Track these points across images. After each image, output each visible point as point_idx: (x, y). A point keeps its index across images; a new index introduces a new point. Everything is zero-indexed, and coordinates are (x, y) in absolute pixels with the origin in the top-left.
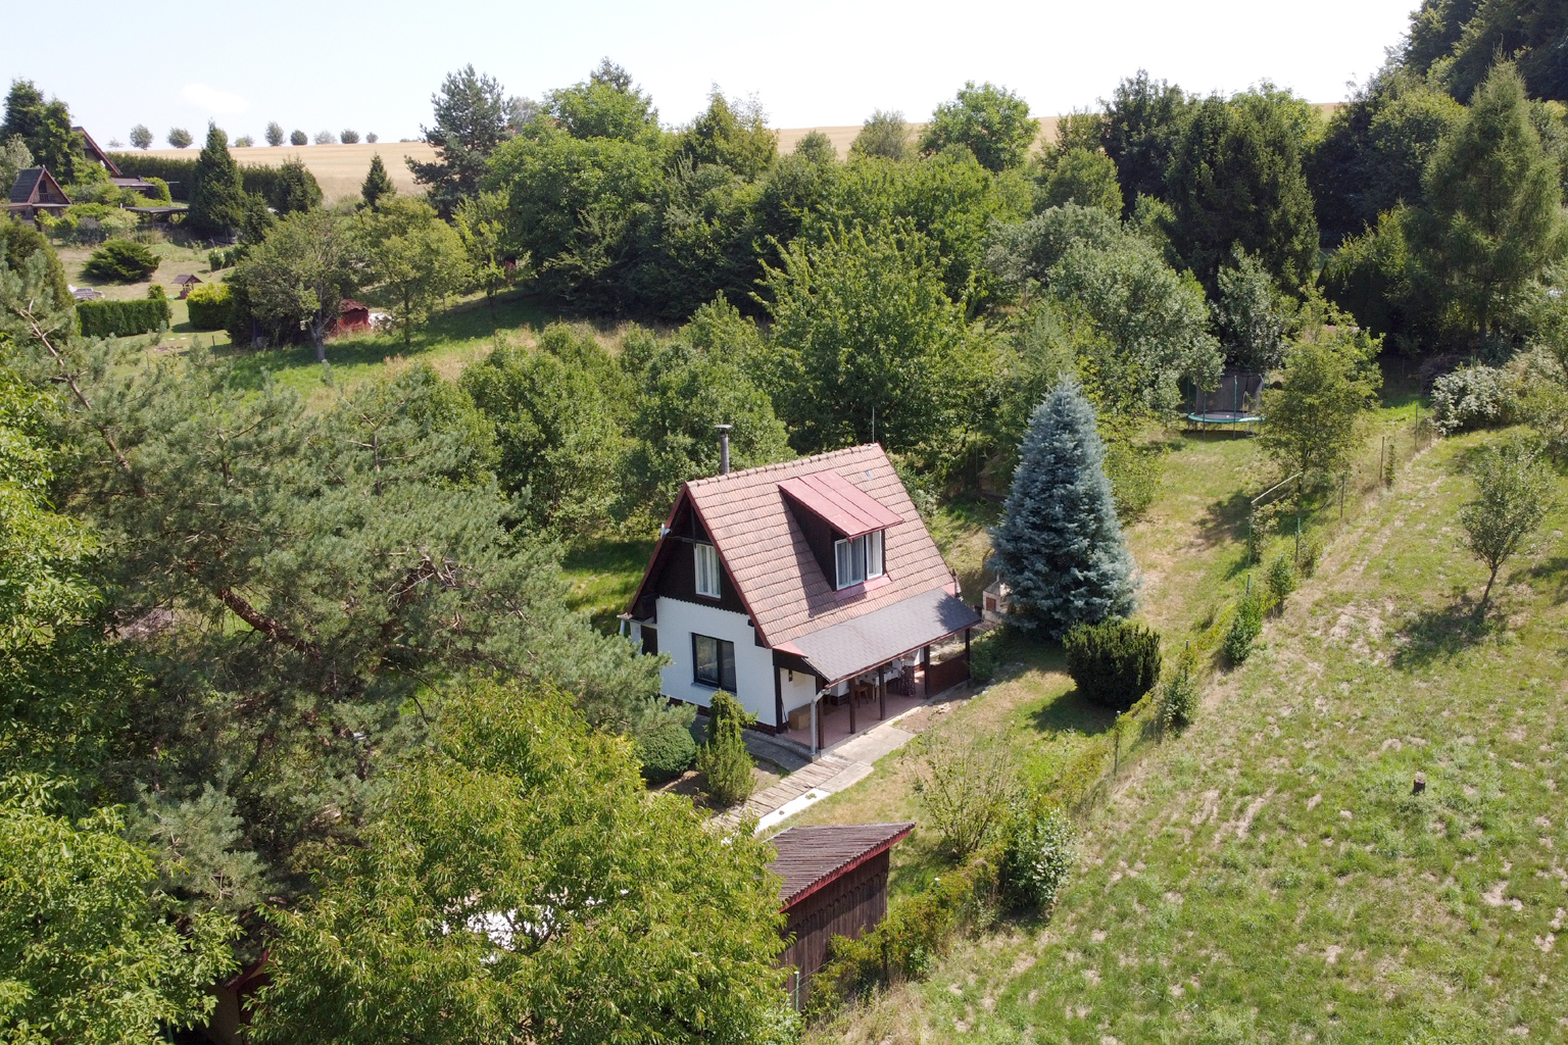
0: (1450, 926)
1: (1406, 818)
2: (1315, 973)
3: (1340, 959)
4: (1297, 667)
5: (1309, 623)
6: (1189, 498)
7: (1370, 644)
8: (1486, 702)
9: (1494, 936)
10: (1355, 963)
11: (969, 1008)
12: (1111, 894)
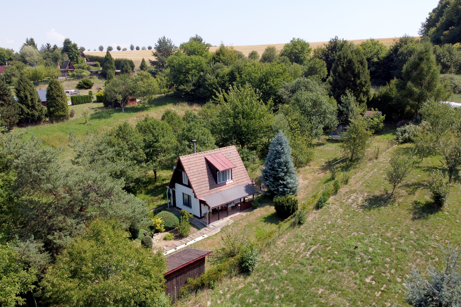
0: (353, 287)
1: (351, 255)
2: (314, 296)
3: (322, 293)
4: (336, 210)
5: (343, 198)
6: (322, 159)
7: (358, 205)
8: (384, 224)
9: (364, 291)
10: (325, 294)
11: (223, 297)
12: (269, 269)
